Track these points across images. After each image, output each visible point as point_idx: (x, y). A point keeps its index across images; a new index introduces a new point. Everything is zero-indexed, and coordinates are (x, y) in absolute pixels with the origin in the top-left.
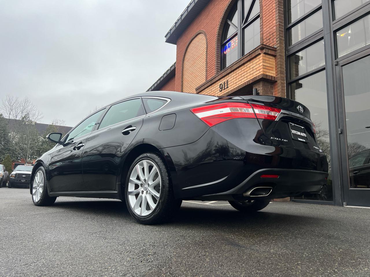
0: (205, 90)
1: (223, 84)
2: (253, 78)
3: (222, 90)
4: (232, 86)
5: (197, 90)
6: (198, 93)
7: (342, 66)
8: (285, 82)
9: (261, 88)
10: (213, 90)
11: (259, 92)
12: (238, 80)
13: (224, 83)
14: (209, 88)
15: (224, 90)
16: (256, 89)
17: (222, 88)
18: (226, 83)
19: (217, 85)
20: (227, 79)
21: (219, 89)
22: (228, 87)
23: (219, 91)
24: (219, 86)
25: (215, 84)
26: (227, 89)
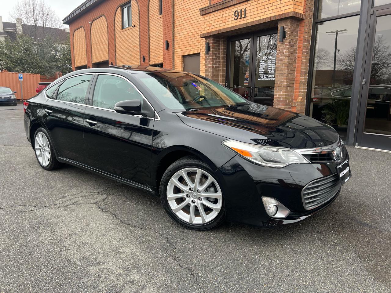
0: (213, 13)
1: (239, 12)
2: (282, 14)
3: (237, 19)
4: (252, 17)
5: (201, 10)
6: (203, 15)
7: (377, 17)
8: (312, 20)
9: (289, 27)
10: (224, 16)
11: (286, 30)
12: (259, 12)
13: (241, 11)
14: (219, 12)
15: (240, 19)
16: (283, 27)
17: (237, 16)
18: (243, 10)
19: (230, 11)
20: (246, 6)
21: (233, 16)
22: (246, 17)
23: (233, 19)
24: (233, 13)
25: (227, 9)
26: (245, 19)
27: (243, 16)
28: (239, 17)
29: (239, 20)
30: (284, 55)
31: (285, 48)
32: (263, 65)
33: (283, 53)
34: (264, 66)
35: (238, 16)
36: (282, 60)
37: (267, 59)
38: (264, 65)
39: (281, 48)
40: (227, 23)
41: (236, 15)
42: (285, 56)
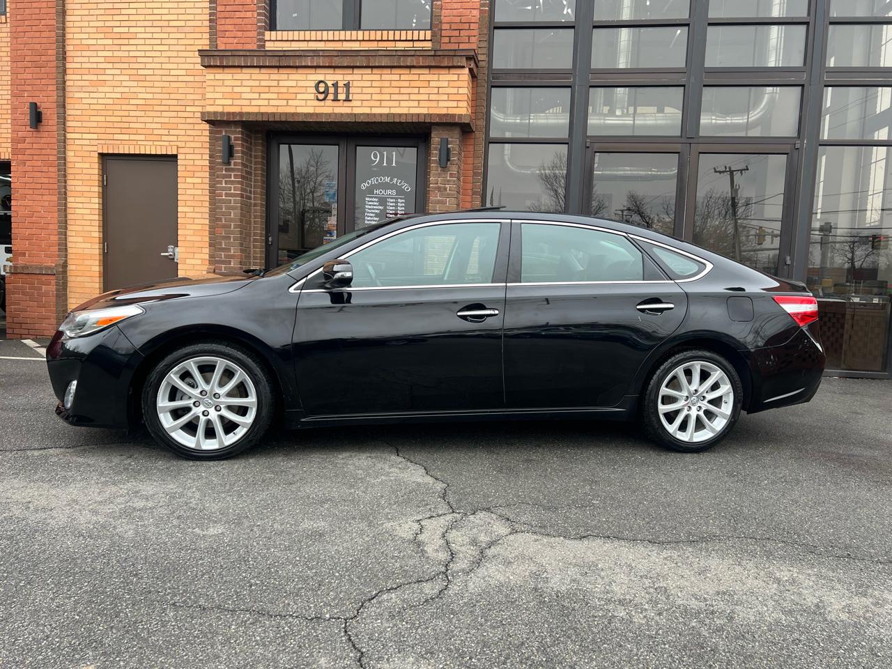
1: (331, 85)
2: (444, 115)
3: (324, 99)
8: (484, 137)
11: (450, 146)
12: (386, 97)
13: (336, 86)
15: (333, 100)
16: (447, 139)
18: (340, 85)
21: (313, 90)
23: (312, 96)
24: (313, 84)
25: (294, 71)
26: (346, 104)
27: (342, 97)
28: (331, 97)
29: (328, 103)
30: (448, 194)
31: (448, 181)
32: (375, 207)
33: (445, 189)
34: (378, 209)
35: (326, 92)
36: (443, 203)
37: (383, 194)
38: (377, 207)
39: (439, 179)
40: (290, 102)
41: (322, 90)
42: (449, 196)
